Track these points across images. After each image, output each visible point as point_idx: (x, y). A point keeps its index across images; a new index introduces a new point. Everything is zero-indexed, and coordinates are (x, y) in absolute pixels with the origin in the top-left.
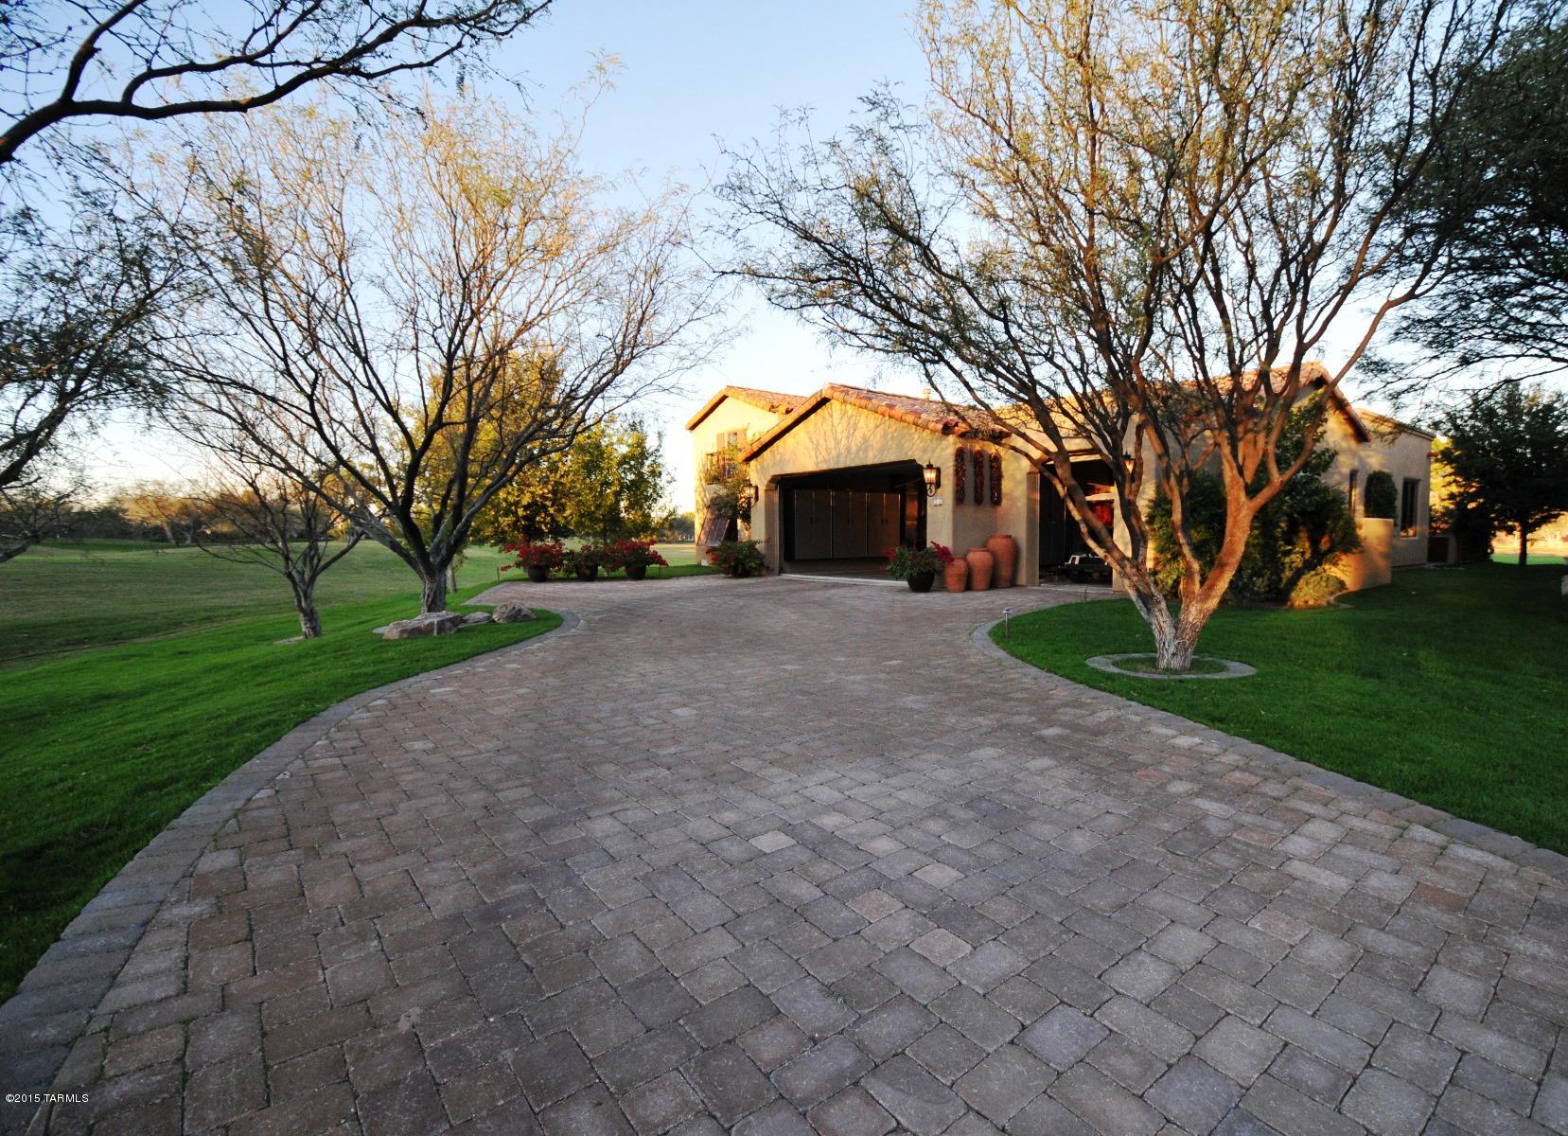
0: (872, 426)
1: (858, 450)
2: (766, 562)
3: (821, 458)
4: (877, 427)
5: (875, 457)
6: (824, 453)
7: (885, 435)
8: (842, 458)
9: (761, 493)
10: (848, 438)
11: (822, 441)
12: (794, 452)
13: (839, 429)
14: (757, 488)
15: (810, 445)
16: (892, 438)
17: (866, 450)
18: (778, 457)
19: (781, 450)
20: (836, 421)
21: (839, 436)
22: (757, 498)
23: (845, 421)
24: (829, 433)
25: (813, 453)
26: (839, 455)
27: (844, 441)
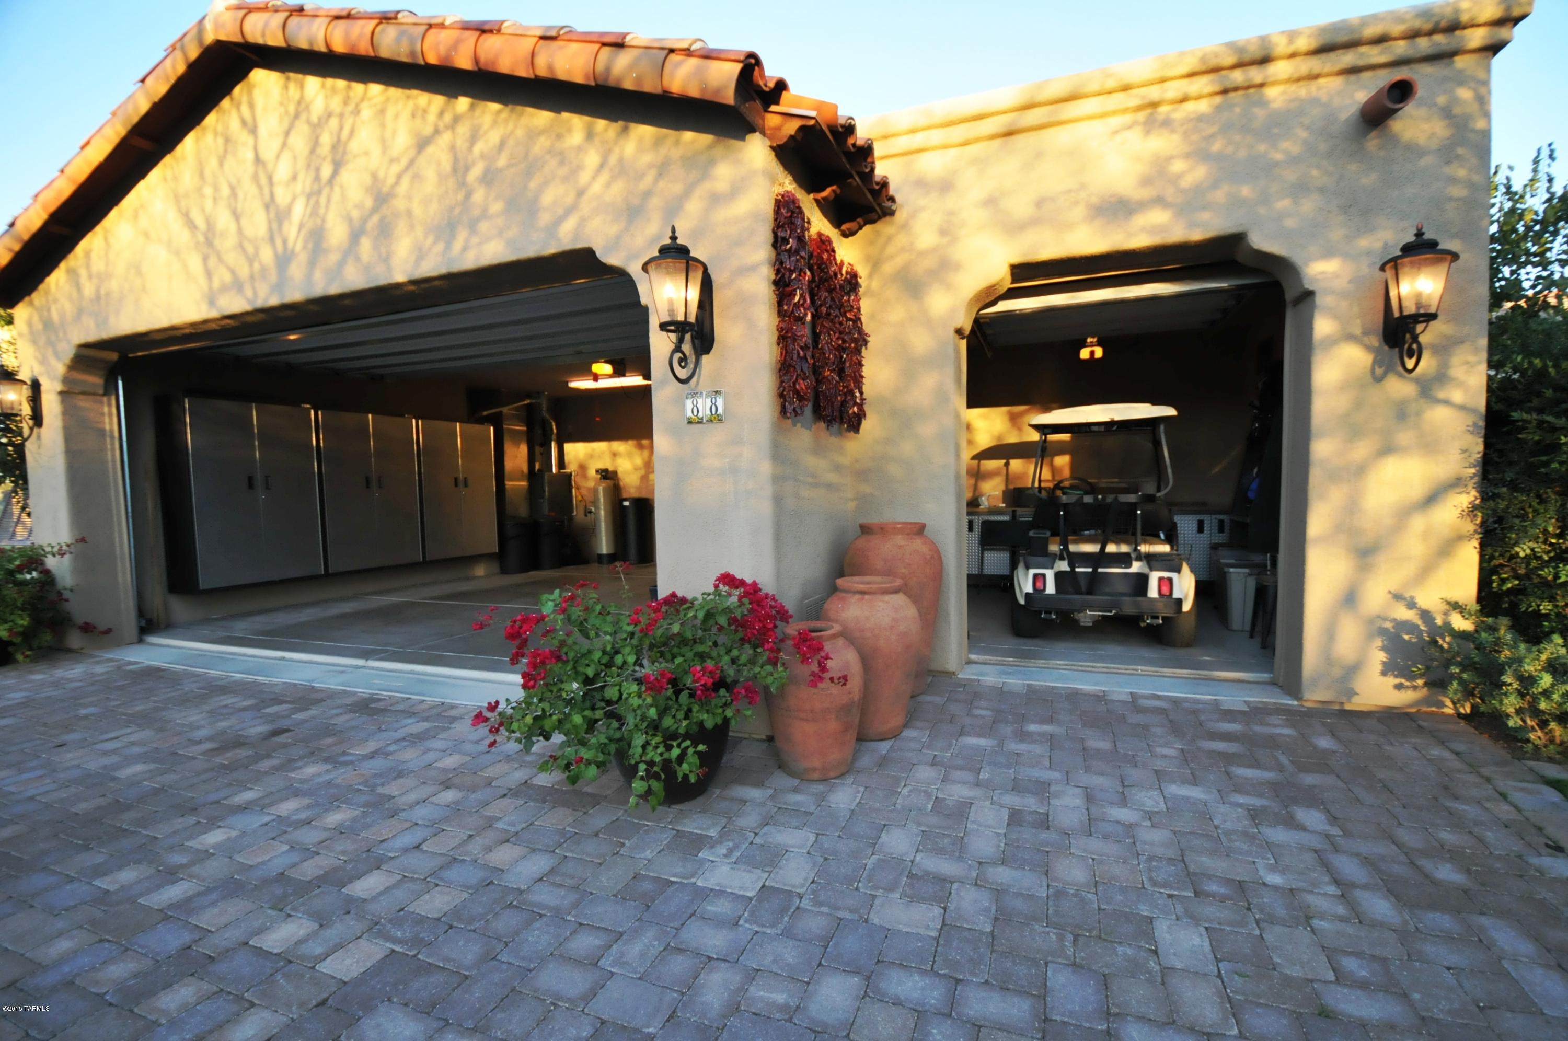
0: (402, 141)
1: (355, 236)
2: (78, 610)
3: (222, 276)
4: (422, 144)
5: (420, 254)
6: (233, 258)
7: (459, 168)
8: (296, 271)
9: (51, 403)
10: (313, 195)
11: (224, 220)
12: (137, 268)
13: (282, 171)
14: (36, 386)
15: (183, 236)
16: (488, 178)
17: (385, 231)
18: (88, 289)
19: (98, 265)
20: (269, 146)
21: (282, 196)
22: (37, 418)
23: (299, 140)
24: (248, 189)
25: (195, 263)
26: (284, 260)
27: (299, 210)
